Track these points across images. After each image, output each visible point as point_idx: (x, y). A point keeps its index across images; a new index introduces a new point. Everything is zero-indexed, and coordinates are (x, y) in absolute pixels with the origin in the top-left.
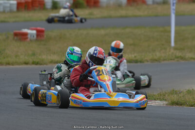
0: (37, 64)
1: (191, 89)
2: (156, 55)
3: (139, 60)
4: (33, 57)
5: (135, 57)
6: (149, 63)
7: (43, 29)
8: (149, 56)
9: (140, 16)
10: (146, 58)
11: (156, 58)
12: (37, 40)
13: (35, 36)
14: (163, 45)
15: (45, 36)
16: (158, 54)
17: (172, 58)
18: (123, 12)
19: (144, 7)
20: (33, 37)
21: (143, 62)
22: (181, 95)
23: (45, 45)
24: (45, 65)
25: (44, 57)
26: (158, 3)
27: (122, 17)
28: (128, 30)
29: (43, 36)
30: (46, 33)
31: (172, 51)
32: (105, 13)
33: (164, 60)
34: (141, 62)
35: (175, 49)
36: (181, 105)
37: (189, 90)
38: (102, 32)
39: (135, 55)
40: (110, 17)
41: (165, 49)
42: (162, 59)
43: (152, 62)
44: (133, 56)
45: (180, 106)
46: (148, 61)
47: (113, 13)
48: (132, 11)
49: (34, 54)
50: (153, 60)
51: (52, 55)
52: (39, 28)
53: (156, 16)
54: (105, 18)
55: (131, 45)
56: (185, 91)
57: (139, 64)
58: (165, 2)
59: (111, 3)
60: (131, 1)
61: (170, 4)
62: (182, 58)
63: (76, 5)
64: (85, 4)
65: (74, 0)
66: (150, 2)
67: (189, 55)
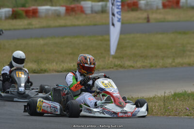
1: (131, 97)
5: (74, 66)
9: (79, 26)
14: (102, 53)
17: (111, 67)
18: (62, 22)
19: (84, 16)
26: (96, 12)
27: (60, 26)
28: (66, 39)
31: (111, 59)
32: (44, 23)
33: (103, 69)
35: (114, 57)
38: (42, 42)
39: (75, 64)
40: (49, 27)
41: (104, 57)
42: (101, 67)
44: (72, 65)
47: (52, 23)
48: (71, 21)
53: (95, 25)
54: (44, 27)
58: (104, 11)
59: (50, 12)
60: (70, 11)
61: (108, 13)
62: (121, 67)
63: (15, 16)
64: (24, 14)
65: (13, 11)
66: (88, 11)
67: (128, 63)
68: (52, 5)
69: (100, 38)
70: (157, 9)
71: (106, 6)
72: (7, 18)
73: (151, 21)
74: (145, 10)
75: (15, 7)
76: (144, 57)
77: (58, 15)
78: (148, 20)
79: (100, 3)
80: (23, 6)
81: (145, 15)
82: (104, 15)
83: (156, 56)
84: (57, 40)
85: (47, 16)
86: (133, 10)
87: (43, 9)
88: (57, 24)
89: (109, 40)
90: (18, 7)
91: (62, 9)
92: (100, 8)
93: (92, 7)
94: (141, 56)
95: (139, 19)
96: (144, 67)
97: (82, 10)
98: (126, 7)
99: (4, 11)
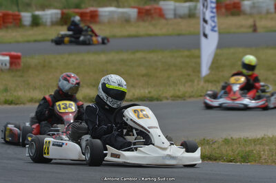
0: (11, 103)
1: (229, 138)
2: (179, 90)
3: (155, 97)
4: (5, 94)
5: (149, 92)
6: (169, 101)
7: (19, 54)
8: (170, 92)
9: (156, 35)
10: (164, 95)
11: (179, 94)
12: (10, 70)
13: (8, 65)
14: (189, 75)
15: (22, 64)
16: (181, 89)
17: (202, 94)
18: (131, 30)
19: (163, 21)
20: (6, 65)
21: (161, 100)
22: (215, 146)
23: (21, 76)
24: (22, 106)
25: (20, 94)
26: (181, 17)
27: (130, 37)
28: (139, 55)
29: (19, 64)
30: (23, 60)
31: (202, 83)
32: (107, 31)
33: (190, 97)
34: (158, 99)
35: (207, 80)
36: (215, 160)
37: (226, 139)
38: (103, 58)
39: (149, 90)
40: (114, 37)
41: (192, 81)
42: (187, 95)
43: (173, 100)
44: (147, 91)
45: (214, 162)
46: (168, 99)
47: (118, 31)
48: (144, 28)
49: (6, 90)
50: (175, 97)
51: (31, 91)
52: (13, 53)
53: (179, 35)
55: (143, 76)
56: (220, 140)
57: (155, 102)
58: (192, 15)
59: (116, 16)
60: (144, 14)
61: (199, 18)
63: (65, 21)
65: (63, 14)
66: (170, 15)
68: (118, 6)
69: (186, 53)
70: (268, 13)
71: (195, 8)
72: (54, 24)
73: (259, 30)
74: (251, 15)
75: (65, 8)
77: (127, 20)
78: (255, 28)
79: (187, 4)
80: (78, 6)
81: (250, 22)
82: (193, 21)
84: (125, 56)
85: (111, 22)
86: (233, 14)
87: (105, 11)
88: (125, 33)
89: (199, 57)
90: (69, 8)
91: (133, 12)
92: (186, 11)
93: (175, 10)
95: (241, 26)
97: (161, 14)
98: (223, 10)
99: (50, 14)
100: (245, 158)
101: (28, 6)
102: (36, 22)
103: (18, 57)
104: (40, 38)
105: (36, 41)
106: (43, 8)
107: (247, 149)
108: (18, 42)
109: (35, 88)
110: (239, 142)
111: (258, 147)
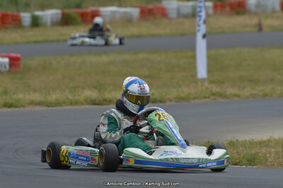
0: (10, 106)
1: (235, 140)
2: (183, 92)
3: (158, 99)
4: (4, 97)
6: (173, 103)
7: (19, 55)
8: (173, 93)
9: (159, 36)
10: (168, 96)
11: (183, 95)
12: (9, 71)
13: (8, 66)
14: (193, 76)
15: (22, 66)
16: (185, 91)
17: (206, 95)
18: (134, 30)
19: (166, 21)
20: (5, 67)
21: (164, 102)
23: (21, 78)
24: (22, 108)
25: (20, 96)
26: (185, 16)
27: (132, 37)
28: (141, 56)
29: (19, 66)
30: (22, 62)
31: (206, 85)
33: (195, 98)
34: (161, 101)
35: (211, 81)
37: (231, 142)
38: (105, 59)
39: (153, 91)
41: (196, 82)
42: (191, 96)
43: (177, 102)
46: (171, 101)
48: (148, 28)
49: (5, 93)
50: (179, 99)
51: (32, 93)
52: (13, 55)
53: (182, 35)
57: (158, 104)
59: (117, 16)
60: (146, 13)
62: (221, 95)
63: (66, 21)
64: (79, 19)
65: (63, 14)
66: (173, 14)
67: (230, 91)
68: (120, 6)
70: (274, 11)
72: (54, 24)
73: (265, 29)
74: (256, 14)
75: (65, 8)
76: (254, 81)
77: (128, 20)
78: (260, 27)
79: (191, 3)
80: (78, 6)
81: (255, 21)
83: (272, 80)
84: (127, 57)
86: (238, 13)
87: (107, 10)
90: (70, 7)
91: (135, 12)
92: (189, 10)
93: (178, 9)
94: (250, 81)
95: (246, 26)
96: (254, 96)
97: (163, 13)
98: (228, 9)
99: (50, 14)
100: (251, 161)
101: (27, 6)
102: (36, 22)
103: (17, 59)
104: (40, 39)
105: (36, 42)
106: (43, 8)
107: (253, 152)
108: (17, 43)
109: (35, 91)
110: (244, 144)
111: (264, 150)
